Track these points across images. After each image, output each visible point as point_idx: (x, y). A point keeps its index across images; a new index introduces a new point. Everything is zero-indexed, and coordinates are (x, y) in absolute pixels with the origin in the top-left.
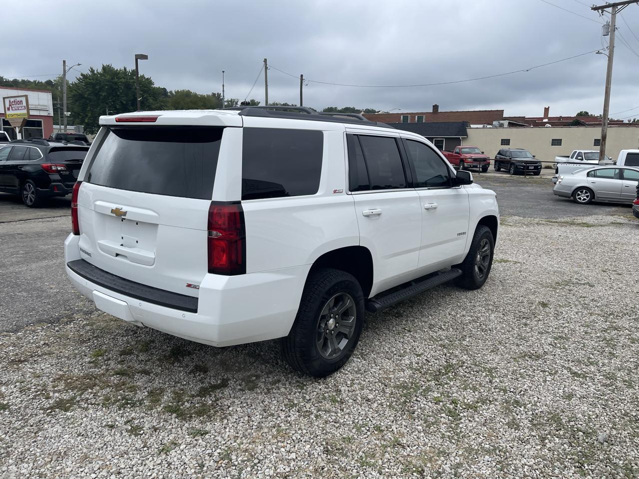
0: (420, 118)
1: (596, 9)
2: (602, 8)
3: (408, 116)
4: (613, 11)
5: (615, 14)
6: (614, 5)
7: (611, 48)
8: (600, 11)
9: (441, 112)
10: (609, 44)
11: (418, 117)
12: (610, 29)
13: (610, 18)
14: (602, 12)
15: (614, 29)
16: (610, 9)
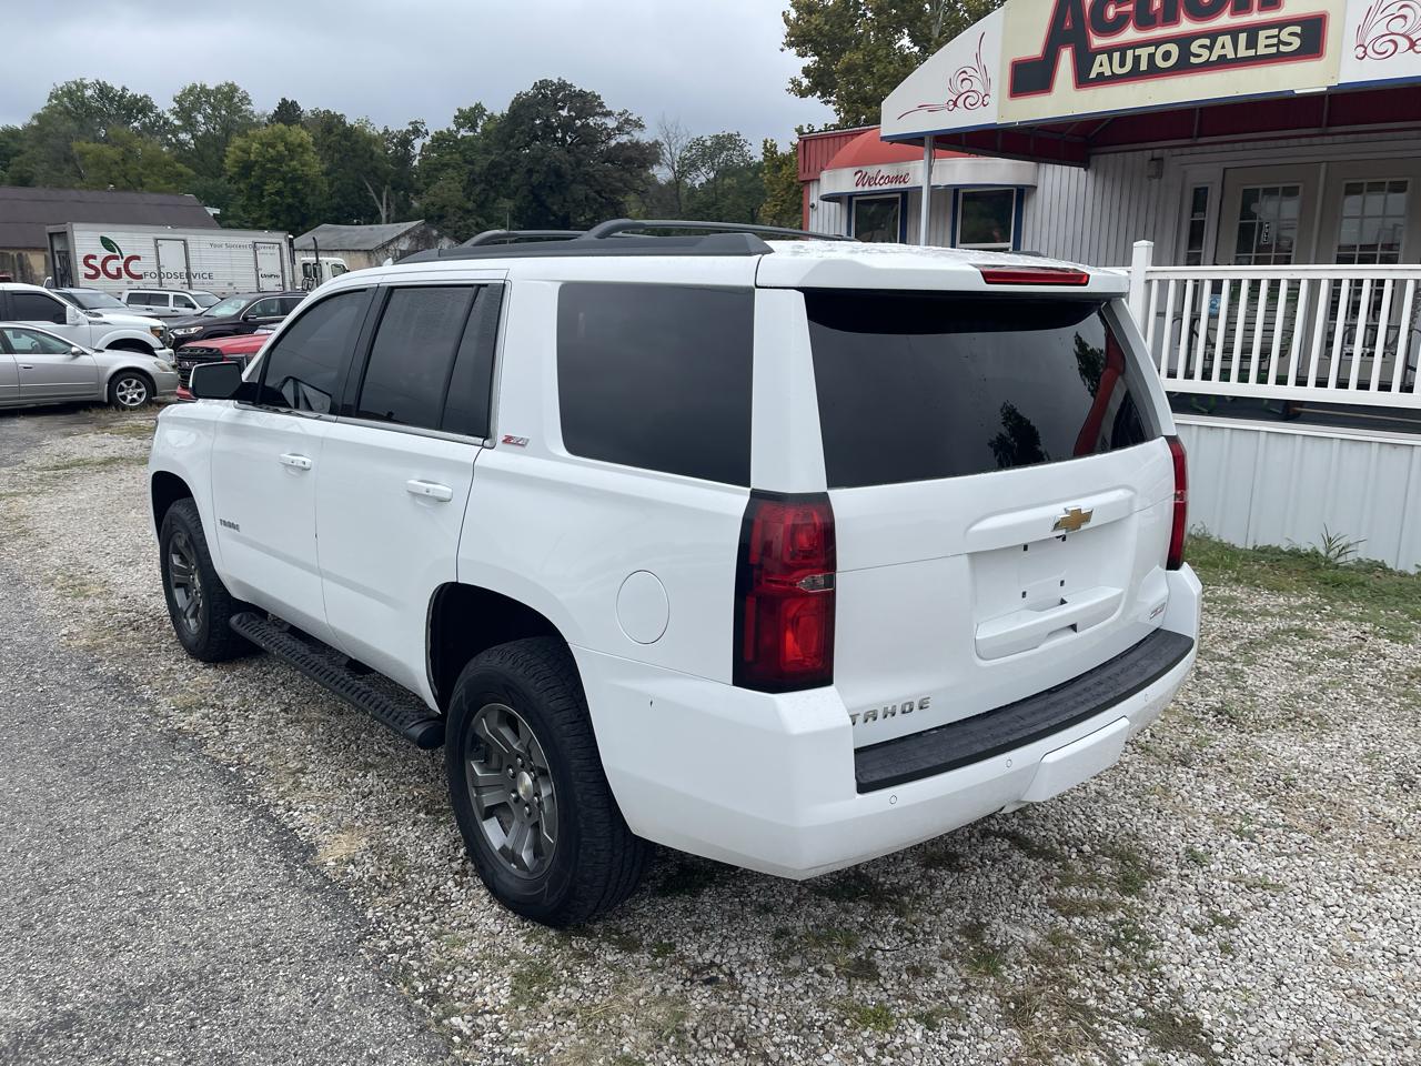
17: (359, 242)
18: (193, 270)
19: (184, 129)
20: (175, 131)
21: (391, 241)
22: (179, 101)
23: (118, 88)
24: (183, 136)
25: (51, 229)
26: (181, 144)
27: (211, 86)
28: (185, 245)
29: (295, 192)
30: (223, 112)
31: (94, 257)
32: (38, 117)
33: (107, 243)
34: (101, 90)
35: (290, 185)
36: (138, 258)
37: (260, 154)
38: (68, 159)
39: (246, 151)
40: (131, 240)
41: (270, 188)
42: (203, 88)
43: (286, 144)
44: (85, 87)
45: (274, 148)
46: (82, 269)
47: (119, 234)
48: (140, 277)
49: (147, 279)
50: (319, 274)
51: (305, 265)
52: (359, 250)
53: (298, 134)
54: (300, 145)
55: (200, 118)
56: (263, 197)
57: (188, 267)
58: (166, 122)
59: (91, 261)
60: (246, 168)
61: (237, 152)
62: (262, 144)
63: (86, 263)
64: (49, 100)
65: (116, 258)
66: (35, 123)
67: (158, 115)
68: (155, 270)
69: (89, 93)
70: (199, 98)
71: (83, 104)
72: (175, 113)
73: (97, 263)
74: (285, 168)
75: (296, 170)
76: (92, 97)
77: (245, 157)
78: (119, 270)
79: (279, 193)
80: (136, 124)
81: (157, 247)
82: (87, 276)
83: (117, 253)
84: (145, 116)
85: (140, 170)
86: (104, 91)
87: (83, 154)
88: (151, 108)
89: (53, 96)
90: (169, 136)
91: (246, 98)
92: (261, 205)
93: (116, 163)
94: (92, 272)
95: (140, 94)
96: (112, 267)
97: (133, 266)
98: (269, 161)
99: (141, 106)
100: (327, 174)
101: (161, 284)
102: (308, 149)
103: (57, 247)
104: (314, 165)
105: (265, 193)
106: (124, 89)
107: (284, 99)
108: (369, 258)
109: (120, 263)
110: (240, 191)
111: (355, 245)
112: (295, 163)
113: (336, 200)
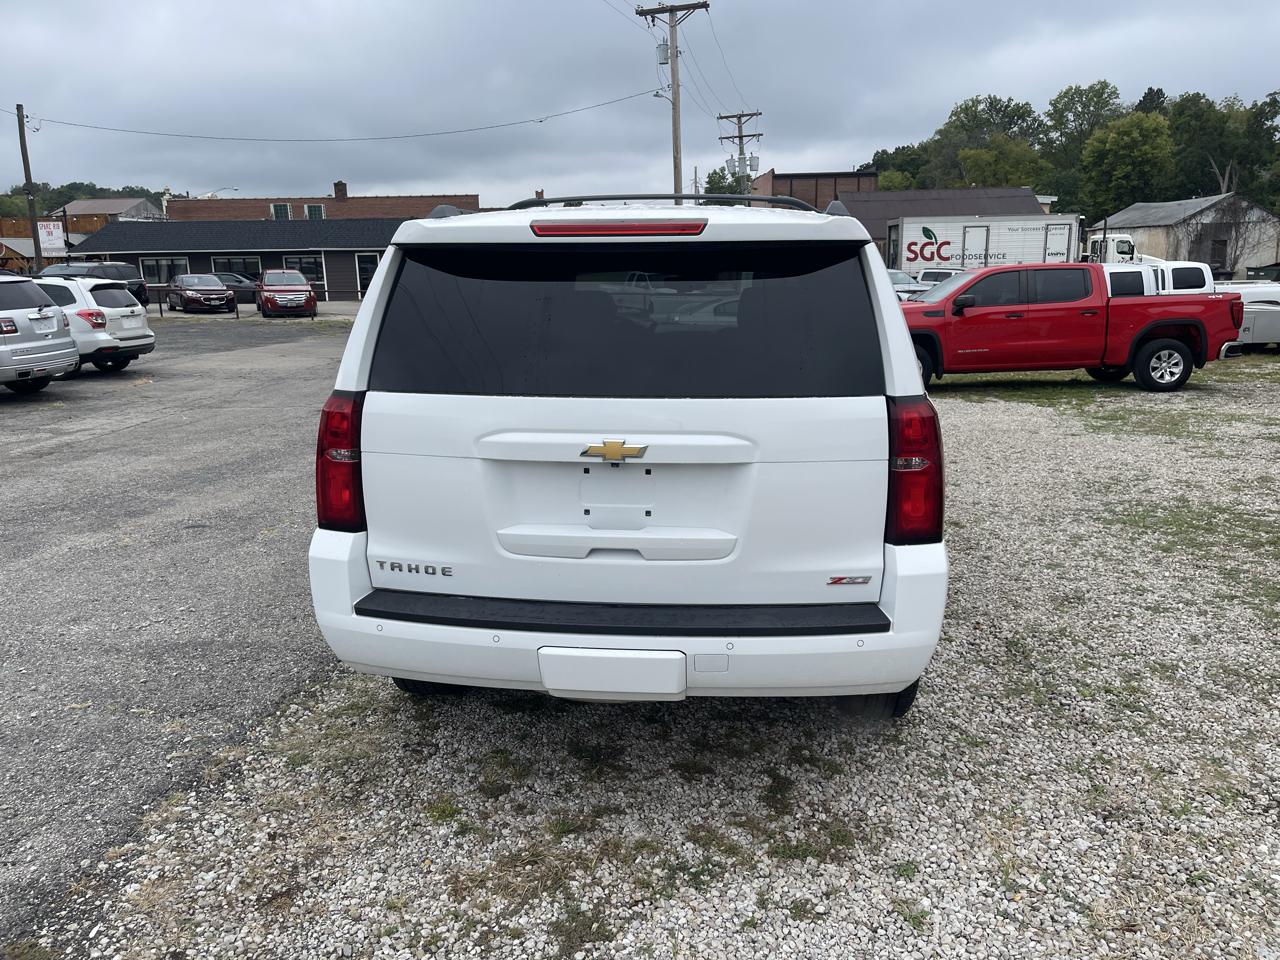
0: (314, 210)
1: (642, 13)
2: (652, 13)
3: (286, 206)
4: (671, 20)
5: (675, 26)
6: (672, 10)
7: (675, 86)
8: (649, 17)
9: (353, 198)
10: (670, 80)
11: (309, 207)
12: (670, 53)
13: (668, 33)
14: (653, 21)
15: (676, 54)
16: (666, 16)
17: (1161, 218)
18: (990, 252)
19: (1055, 128)
20: (1047, 131)
21: (1194, 216)
22: (1054, 104)
23: (1005, 99)
24: (1054, 135)
25: (891, 223)
26: (1051, 141)
27: (1085, 86)
28: (988, 231)
29: (1142, 175)
30: (1092, 108)
31: (915, 244)
32: (939, 132)
33: (927, 232)
34: (991, 104)
35: (1138, 169)
36: (948, 243)
37: (1116, 143)
38: (956, 165)
39: (1103, 142)
40: (946, 229)
41: (1118, 173)
42: (1078, 89)
43: (1141, 130)
44: (979, 102)
45: (1128, 136)
46: (906, 254)
47: (936, 225)
48: (947, 259)
49: (953, 260)
50: (1103, 251)
51: (1094, 243)
52: (1159, 226)
53: (1157, 119)
54: (1155, 130)
55: (1071, 116)
56: (1111, 181)
57: (987, 250)
58: (1041, 124)
59: (913, 248)
60: (1100, 156)
61: (1095, 144)
62: (1118, 134)
63: (909, 250)
64: (950, 117)
65: (932, 244)
66: (938, 137)
67: (1035, 120)
68: (960, 253)
69: (981, 107)
70: (1073, 99)
71: (975, 117)
72: (1049, 115)
73: (916, 249)
74: (1136, 153)
75: (1146, 154)
76: (983, 110)
77: (1101, 146)
78: (932, 253)
79: (1127, 177)
80: (1015, 129)
81: (964, 234)
82: (909, 259)
83: (933, 240)
84: (1024, 120)
85: (1007, 168)
86: (993, 103)
87: (965, 159)
88: (1030, 112)
89: (954, 113)
90: (1041, 136)
91: (1114, 92)
92: (1108, 190)
93: (990, 165)
94: (913, 256)
95: (1022, 102)
96: (927, 252)
97: (944, 252)
98: (1123, 148)
99: (1023, 112)
100: (1174, 155)
101: (963, 264)
102: (1162, 133)
103: (893, 237)
104: (1166, 147)
105: (1114, 178)
106: (1010, 100)
107: (1150, 89)
108: (1168, 233)
109: (934, 248)
110: (1090, 179)
111: (1158, 221)
112: (1147, 147)
113: (1181, 178)
